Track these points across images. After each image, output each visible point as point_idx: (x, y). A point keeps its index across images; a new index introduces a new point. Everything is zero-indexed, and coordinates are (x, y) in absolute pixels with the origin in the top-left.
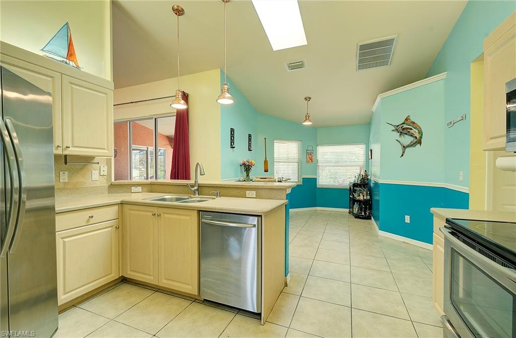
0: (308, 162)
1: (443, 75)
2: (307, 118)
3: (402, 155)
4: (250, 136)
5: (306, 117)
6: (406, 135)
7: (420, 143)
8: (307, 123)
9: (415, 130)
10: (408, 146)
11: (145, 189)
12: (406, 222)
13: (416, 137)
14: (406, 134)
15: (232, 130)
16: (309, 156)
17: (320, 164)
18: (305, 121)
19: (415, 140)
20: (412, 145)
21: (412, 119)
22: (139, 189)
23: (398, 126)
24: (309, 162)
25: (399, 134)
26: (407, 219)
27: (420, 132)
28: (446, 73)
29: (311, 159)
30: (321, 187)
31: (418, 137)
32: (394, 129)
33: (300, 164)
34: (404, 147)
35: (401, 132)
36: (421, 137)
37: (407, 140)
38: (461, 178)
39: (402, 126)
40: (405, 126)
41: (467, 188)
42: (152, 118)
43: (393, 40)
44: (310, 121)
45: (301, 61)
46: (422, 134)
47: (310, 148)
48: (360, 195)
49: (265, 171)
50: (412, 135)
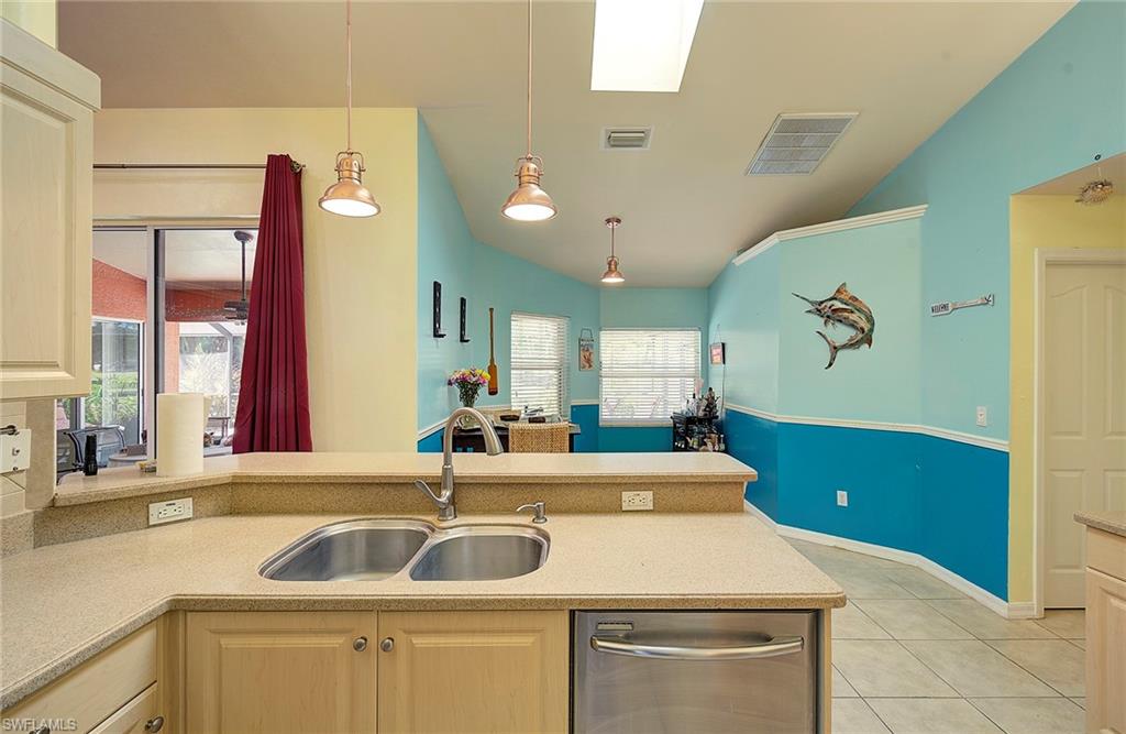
0: (581, 367)
1: (919, 210)
2: (612, 268)
3: (830, 365)
4: (463, 301)
5: (610, 264)
6: (837, 324)
7: (868, 339)
8: (613, 280)
9: (858, 314)
10: (844, 347)
11: (209, 504)
12: (839, 504)
13: (863, 330)
14: (841, 321)
15: (437, 287)
16: (585, 356)
17: (604, 371)
18: (606, 275)
19: (861, 336)
20: (853, 345)
21: (852, 290)
22: (185, 507)
23: (822, 302)
24: (584, 367)
25: (823, 320)
26: (842, 498)
27: (870, 320)
28: (926, 206)
29: (589, 361)
30: (608, 424)
31: (866, 330)
32: (810, 307)
33: (563, 371)
34: (835, 348)
35: (828, 317)
36: (871, 330)
37: (842, 334)
38: (982, 420)
39: (831, 302)
40: (838, 305)
41: (1004, 442)
42: (144, 228)
43: (844, 121)
44: (621, 276)
45: (641, 129)
46: (873, 324)
47: (586, 335)
48: (705, 444)
49: (491, 393)
50: (853, 325)
